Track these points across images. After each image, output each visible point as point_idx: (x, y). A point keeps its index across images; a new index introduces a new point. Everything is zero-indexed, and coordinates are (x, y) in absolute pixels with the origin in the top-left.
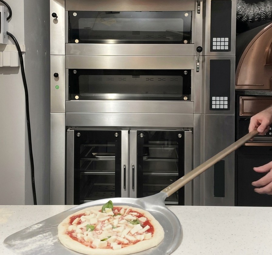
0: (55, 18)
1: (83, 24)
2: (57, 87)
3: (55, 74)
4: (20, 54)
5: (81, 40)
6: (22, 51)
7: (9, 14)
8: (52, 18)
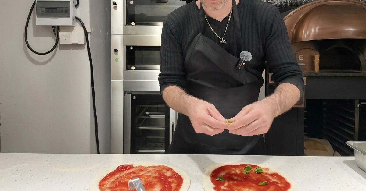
0: (115, 5)
1: (139, 10)
2: (117, 60)
3: (115, 50)
4: (86, 33)
5: (137, 23)
6: (87, 31)
7: (76, 3)
8: (112, 6)
